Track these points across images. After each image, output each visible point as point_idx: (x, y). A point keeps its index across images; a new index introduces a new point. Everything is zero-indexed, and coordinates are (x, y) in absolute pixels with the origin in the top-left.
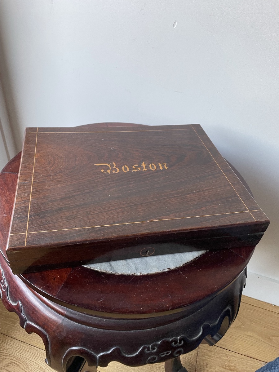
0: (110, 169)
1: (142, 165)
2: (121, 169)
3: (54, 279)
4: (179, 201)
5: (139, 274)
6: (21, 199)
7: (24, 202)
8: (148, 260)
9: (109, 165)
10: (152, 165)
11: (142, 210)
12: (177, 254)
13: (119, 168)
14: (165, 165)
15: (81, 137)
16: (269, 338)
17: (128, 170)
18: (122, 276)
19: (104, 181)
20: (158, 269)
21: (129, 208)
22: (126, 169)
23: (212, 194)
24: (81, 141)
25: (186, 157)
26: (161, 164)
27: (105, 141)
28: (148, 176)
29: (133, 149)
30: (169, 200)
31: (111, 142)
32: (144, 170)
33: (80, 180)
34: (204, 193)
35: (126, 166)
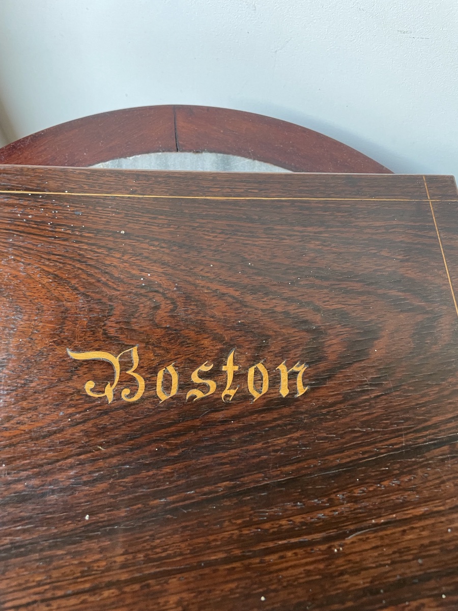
0: (117, 379)
1: (224, 368)
2: (151, 386)
9: (115, 361)
10: (257, 372)
11: (179, 603)
13: (145, 379)
14: (300, 376)
17: (174, 391)
21: (136, 587)
22: (167, 383)
23: (432, 544)
24: (51, 234)
25: (377, 339)
26: (289, 366)
27: (128, 241)
28: (234, 424)
29: (209, 285)
30: (282, 557)
31: (146, 246)
32: (227, 396)
33: (6, 429)
34: (404, 531)
35: (171, 369)
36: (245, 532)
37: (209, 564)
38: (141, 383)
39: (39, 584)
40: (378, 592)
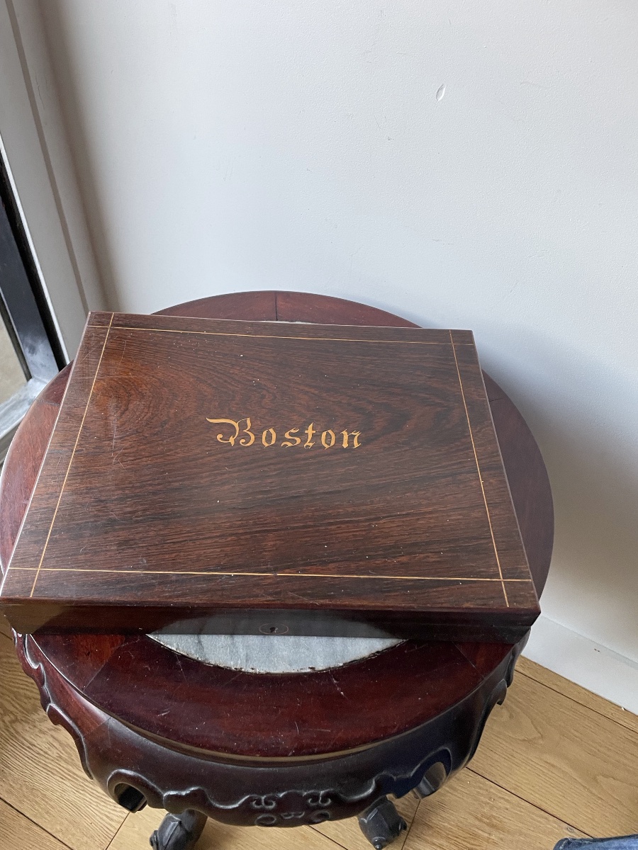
0: (237, 434)
1: (306, 432)
2: (258, 438)
3: (89, 653)
4: (357, 533)
5: (251, 671)
6: (43, 489)
7: (49, 498)
8: (276, 642)
9: (236, 425)
10: (328, 434)
11: (274, 545)
12: (337, 638)
13: (255, 435)
14: (356, 437)
15: (197, 345)
16: (595, 779)
17: (273, 442)
18: (217, 668)
19: (216, 464)
20: (290, 665)
21: (248, 536)
22: (269, 438)
23: (435, 526)
24: (195, 355)
25: (409, 420)
26: (348, 433)
27: (245, 361)
28: (311, 461)
29: (298, 387)
30: (338, 527)
31: (257, 364)
32: (307, 446)
33: (168, 455)
34: (418, 519)
35: (271, 430)
36: (316, 514)
37: (293, 528)
38: (253, 437)
39: (189, 532)
40: (399, 548)
